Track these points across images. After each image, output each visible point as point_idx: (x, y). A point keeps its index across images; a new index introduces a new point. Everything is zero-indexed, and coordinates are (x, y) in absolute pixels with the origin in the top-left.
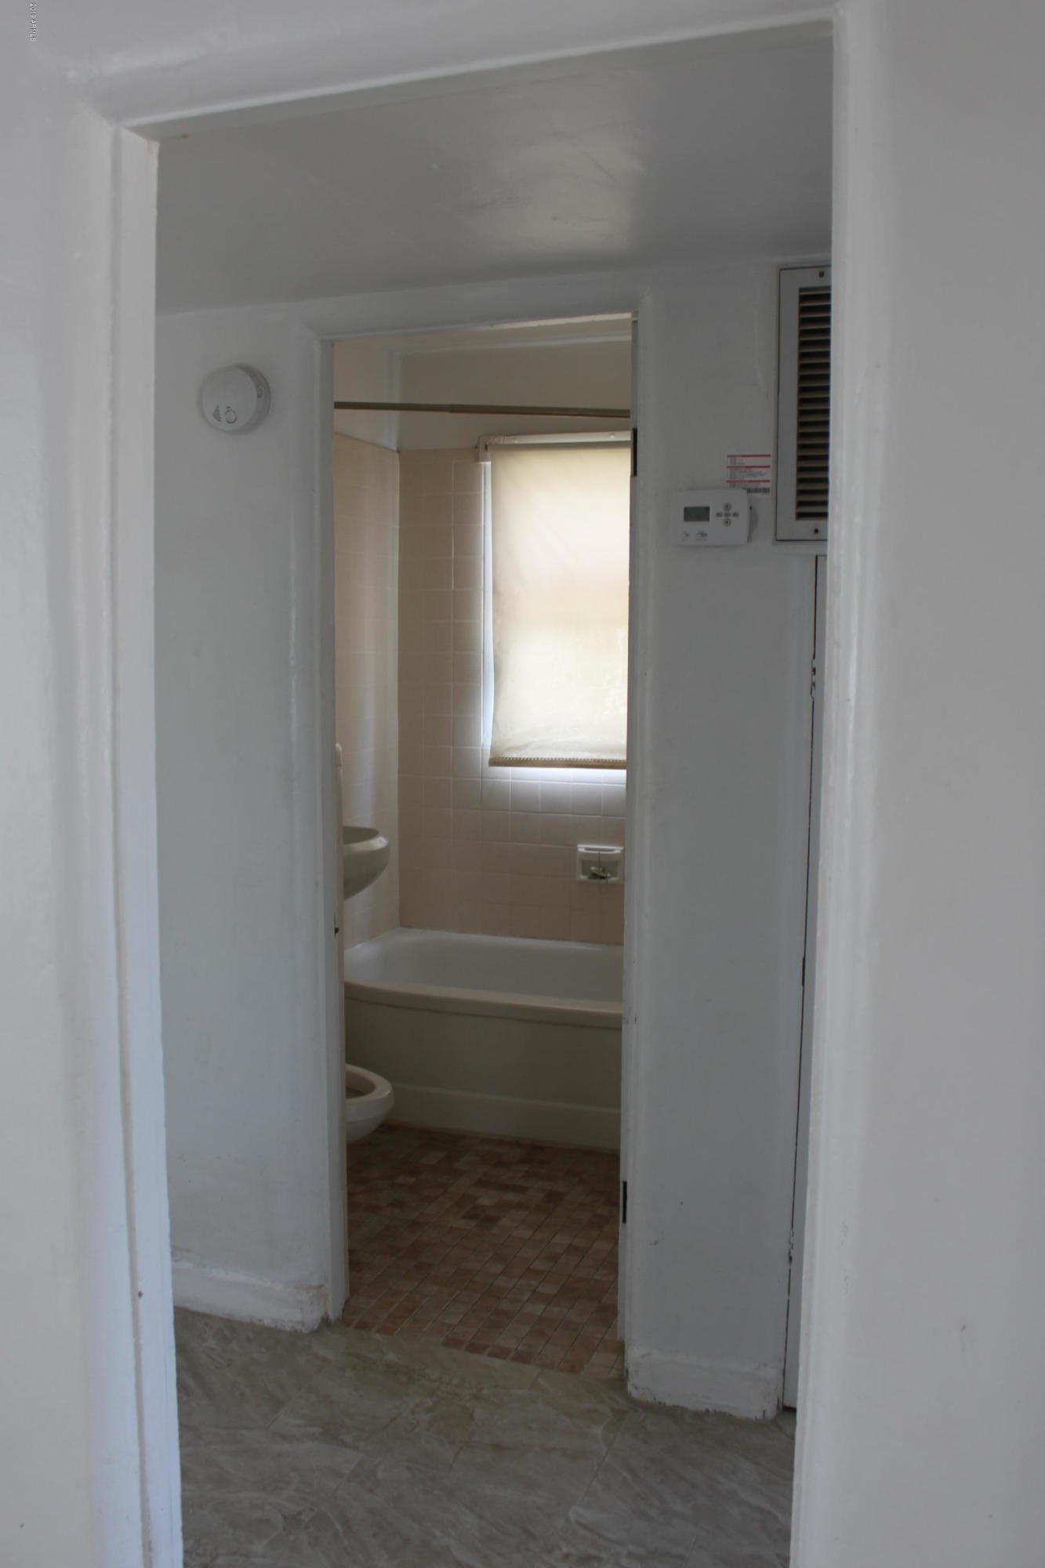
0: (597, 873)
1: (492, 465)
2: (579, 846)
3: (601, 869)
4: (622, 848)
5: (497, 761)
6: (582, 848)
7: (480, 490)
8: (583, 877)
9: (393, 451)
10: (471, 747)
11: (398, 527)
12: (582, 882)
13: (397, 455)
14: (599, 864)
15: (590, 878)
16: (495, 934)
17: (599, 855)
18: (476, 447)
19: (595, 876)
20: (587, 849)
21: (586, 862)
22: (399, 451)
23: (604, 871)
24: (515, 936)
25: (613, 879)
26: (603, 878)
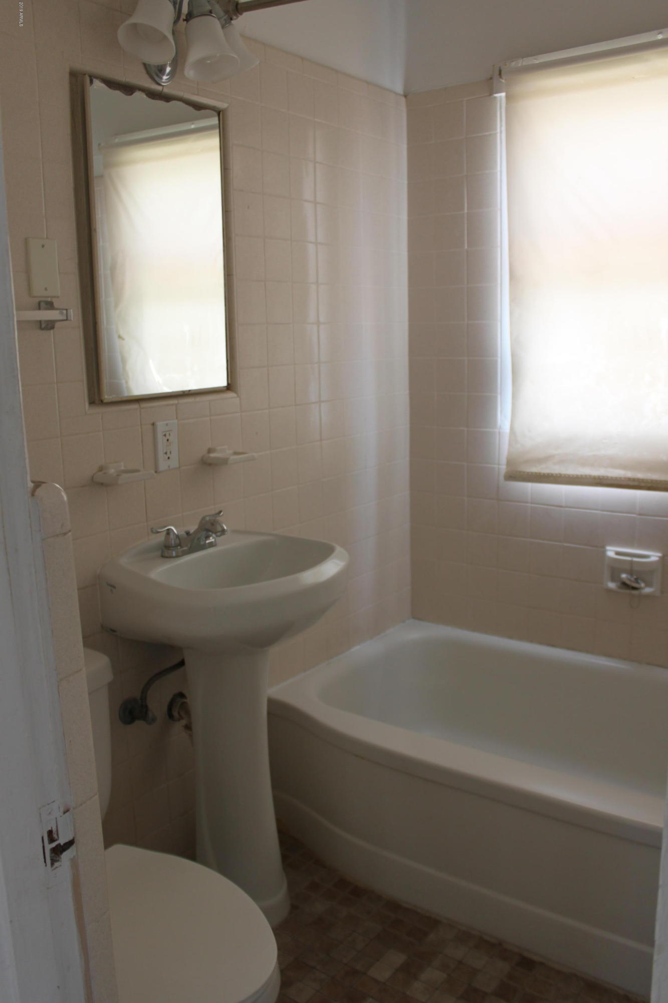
0: (628, 582)
1: (507, 97)
2: (608, 548)
3: (633, 579)
4: (660, 555)
5: (515, 475)
6: (611, 552)
7: (496, 129)
8: (612, 585)
9: (397, 94)
10: (488, 430)
11: (406, 182)
12: (609, 591)
13: (403, 99)
14: (631, 572)
15: (619, 588)
16: (511, 637)
17: (631, 562)
18: (491, 78)
19: (625, 585)
20: (618, 553)
21: (615, 569)
22: (405, 96)
23: (637, 580)
24: (531, 641)
25: (648, 590)
26: (634, 588)
